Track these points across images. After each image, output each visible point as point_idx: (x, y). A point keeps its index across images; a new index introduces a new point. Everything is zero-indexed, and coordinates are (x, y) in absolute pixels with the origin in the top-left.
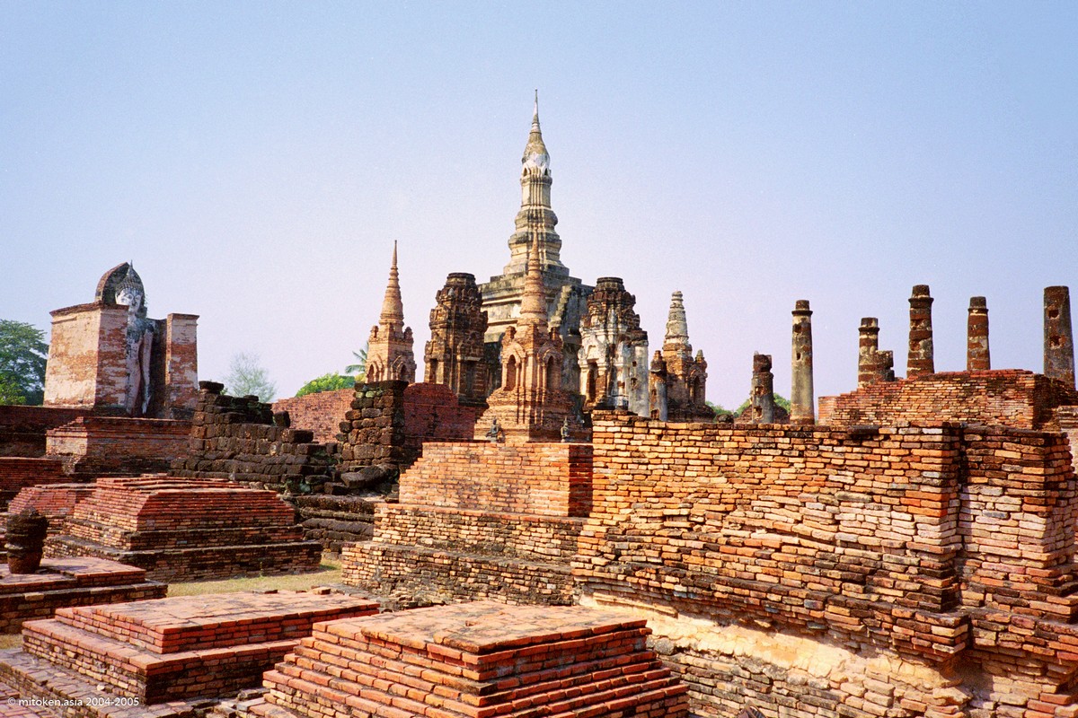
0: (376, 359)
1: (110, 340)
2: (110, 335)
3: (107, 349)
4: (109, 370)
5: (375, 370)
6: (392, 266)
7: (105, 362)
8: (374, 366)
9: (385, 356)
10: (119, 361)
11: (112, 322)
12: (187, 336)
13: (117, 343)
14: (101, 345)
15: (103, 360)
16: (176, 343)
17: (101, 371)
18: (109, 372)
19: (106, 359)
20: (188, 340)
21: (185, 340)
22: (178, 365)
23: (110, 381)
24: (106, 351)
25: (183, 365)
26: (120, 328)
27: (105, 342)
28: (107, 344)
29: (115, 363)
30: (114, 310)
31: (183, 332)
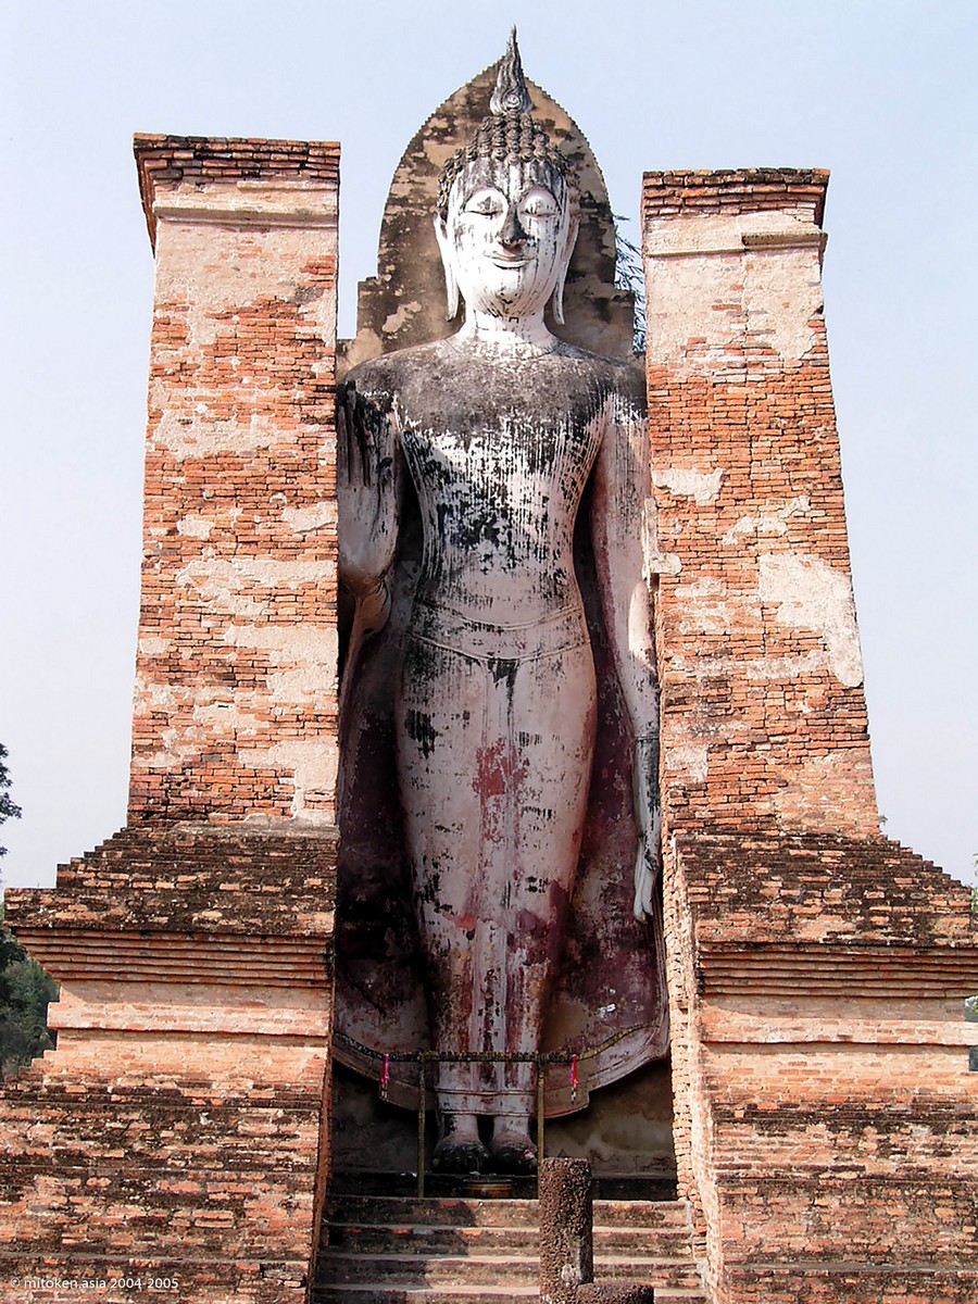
3: (203, 440)
10: (287, 514)
11: (233, 260)
12: (755, 323)
13: (276, 393)
14: (167, 412)
15: (179, 516)
16: (681, 376)
17: (170, 587)
18: (224, 595)
19: (202, 505)
20: (766, 349)
21: (741, 350)
22: (707, 523)
23: (231, 657)
24: (198, 453)
25: (746, 525)
26: (287, 294)
27: (190, 392)
28: (201, 408)
29: (260, 530)
30: (241, 183)
31: (727, 297)
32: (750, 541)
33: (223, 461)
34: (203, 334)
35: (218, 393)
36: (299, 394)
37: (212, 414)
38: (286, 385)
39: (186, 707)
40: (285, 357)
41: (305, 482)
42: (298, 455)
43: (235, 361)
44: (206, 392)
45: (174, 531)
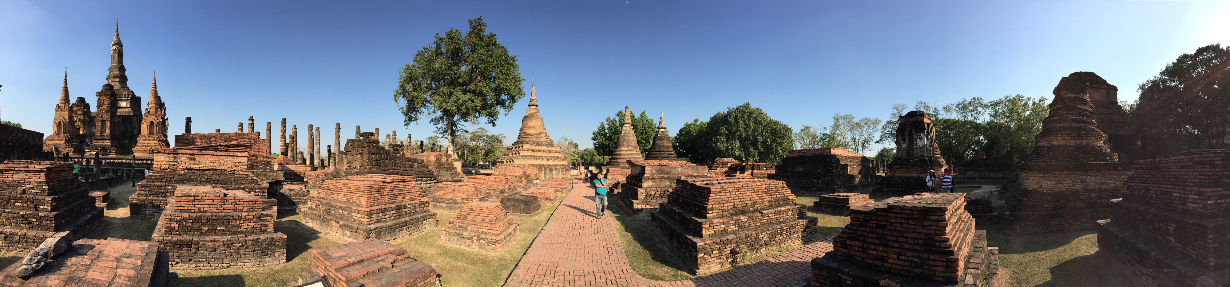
0: (62, 118)
5: (62, 123)
6: (64, 78)
8: (62, 122)
9: (67, 117)
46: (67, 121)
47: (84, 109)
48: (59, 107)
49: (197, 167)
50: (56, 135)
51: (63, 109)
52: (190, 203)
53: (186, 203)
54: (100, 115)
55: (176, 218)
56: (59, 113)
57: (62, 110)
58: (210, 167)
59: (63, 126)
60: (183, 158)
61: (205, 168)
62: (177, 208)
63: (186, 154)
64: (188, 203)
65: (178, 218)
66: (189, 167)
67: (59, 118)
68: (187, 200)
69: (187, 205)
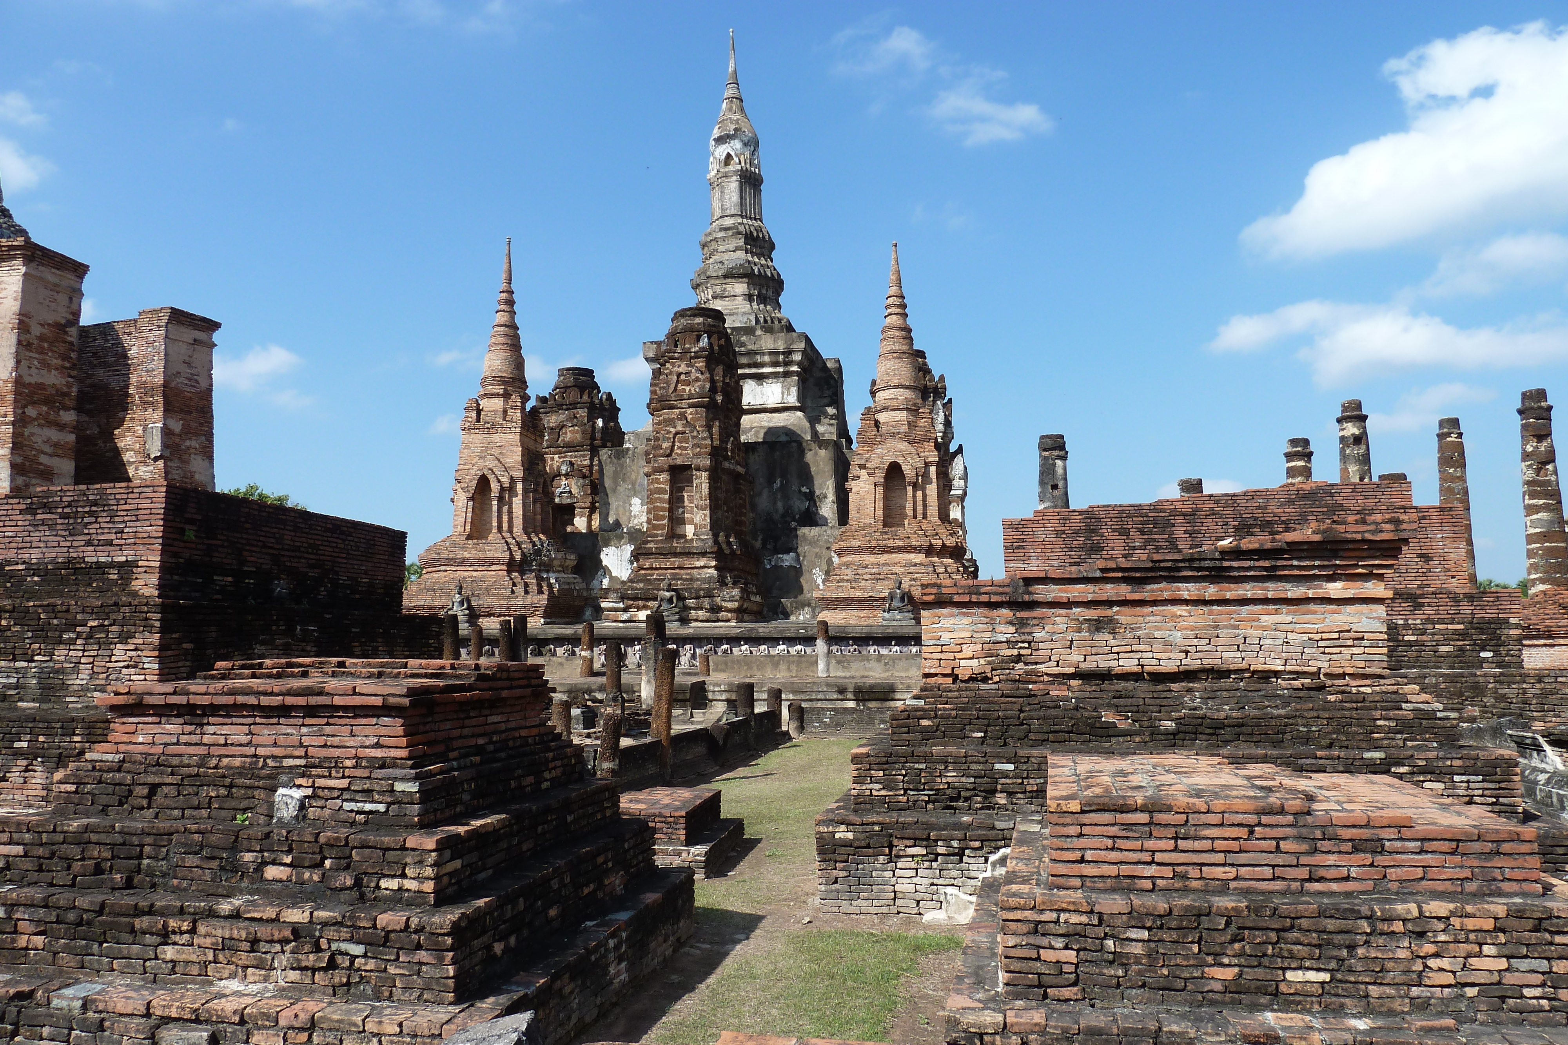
0: (491, 463)
1: (41, 351)
2: (41, 338)
3: (34, 377)
4: (42, 435)
5: (494, 486)
6: (502, 285)
7: (31, 412)
8: (491, 478)
9: (515, 457)
10: (62, 413)
11: (47, 301)
12: (194, 371)
13: (59, 362)
14: (23, 362)
15: (25, 406)
16: (173, 385)
17: (22, 434)
18: (39, 441)
19: (33, 403)
20: (197, 382)
21: (190, 380)
22: (177, 440)
23: (42, 467)
24: (33, 380)
25: (188, 443)
26: (63, 321)
27: (31, 354)
28: (36, 363)
29: (51, 417)
30: (53, 270)
31: (187, 359)
32: (189, 448)
33: (40, 386)
34: (36, 330)
35: (41, 357)
36: (67, 365)
37: (39, 366)
38: (63, 360)
39: (27, 486)
40: (62, 348)
41: (67, 402)
42: (65, 389)
43: (46, 345)
44: (37, 356)
45: (24, 413)
46: (518, 474)
47: (592, 418)
48: (479, 412)
49: (1129, 664)
50: (469, 537)
51: (499, 420)
52: (1128, 844)
53: (1109, 843)
54: (666, 445)
55: (1063, 917)
56: (477, 439)
57: (492, 428)
58: (1191, 663)
59: (500, 499)
60: (1060, 620)
61: (1169, 666)
62: (1062, 869)
63: (1068, 605)
64: (1120, 843)
65: (1075, 919)
66: (1090, 665)
67: (481, 463)
68: (1114, 831)
69: (1114, 856)
